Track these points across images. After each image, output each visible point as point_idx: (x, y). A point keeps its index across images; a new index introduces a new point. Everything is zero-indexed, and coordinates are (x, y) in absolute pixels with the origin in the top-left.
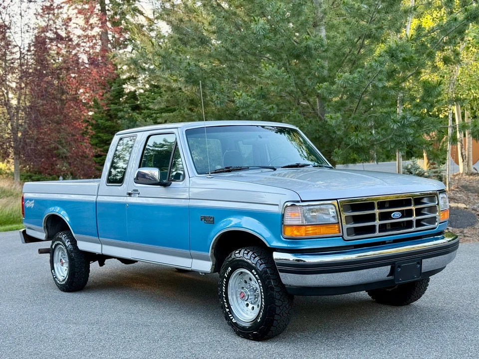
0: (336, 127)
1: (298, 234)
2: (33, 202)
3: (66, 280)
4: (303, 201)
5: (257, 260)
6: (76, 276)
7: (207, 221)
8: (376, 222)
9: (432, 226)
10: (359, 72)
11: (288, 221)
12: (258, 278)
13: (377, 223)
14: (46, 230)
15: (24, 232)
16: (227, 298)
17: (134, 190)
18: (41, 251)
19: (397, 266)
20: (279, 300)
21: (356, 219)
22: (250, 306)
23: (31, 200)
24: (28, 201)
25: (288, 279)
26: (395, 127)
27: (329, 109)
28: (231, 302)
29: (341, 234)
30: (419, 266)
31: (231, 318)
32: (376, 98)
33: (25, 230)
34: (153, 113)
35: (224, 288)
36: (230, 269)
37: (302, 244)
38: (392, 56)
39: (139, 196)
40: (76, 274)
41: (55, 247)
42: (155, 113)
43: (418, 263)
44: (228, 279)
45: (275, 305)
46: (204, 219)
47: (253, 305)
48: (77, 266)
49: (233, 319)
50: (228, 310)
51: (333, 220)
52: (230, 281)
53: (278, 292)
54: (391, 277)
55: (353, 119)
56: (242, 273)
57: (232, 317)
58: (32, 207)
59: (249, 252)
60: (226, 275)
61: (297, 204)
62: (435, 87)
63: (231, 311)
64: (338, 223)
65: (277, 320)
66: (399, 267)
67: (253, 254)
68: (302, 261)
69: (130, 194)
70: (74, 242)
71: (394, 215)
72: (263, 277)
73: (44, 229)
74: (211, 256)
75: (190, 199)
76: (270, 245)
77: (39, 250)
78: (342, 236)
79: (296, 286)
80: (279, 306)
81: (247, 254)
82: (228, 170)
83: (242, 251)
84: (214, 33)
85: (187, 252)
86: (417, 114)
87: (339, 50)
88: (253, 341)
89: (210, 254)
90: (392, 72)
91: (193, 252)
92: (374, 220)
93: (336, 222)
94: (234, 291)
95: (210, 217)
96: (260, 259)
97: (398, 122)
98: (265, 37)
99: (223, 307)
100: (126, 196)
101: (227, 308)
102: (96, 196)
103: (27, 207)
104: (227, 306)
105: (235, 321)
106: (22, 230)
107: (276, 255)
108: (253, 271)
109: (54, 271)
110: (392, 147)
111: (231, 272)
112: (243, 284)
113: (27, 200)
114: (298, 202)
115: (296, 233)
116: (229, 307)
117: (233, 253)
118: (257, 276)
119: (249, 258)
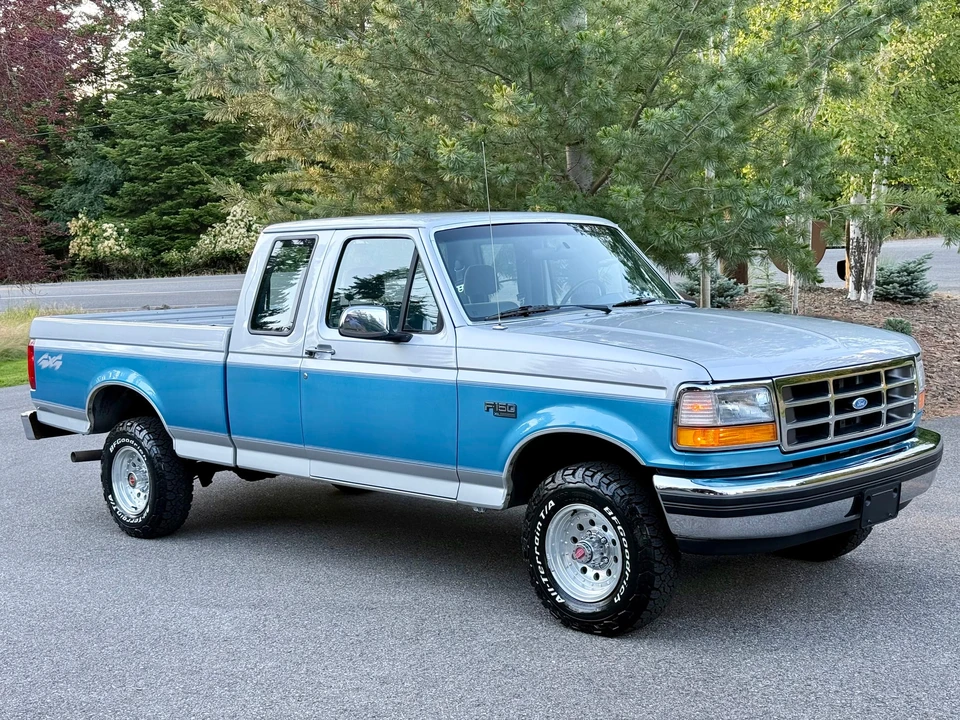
0: (632, 210)
1: (704, 442)
2: (60, 357)
3: (145, 515)
4: (714, 382)
5: (614, 488)
6: (168, 508)
7: (498, 412)
8: (830, 417)
9: (905, 421)
10: (682, 106)
11: (685, 419)
12: (618, 522)
13: (832, 419)
14: (92, 415)
15: (33, 417)
16: (543, 557)
17: (320, 346)
18: (77, 457)
19: (865, 497)
20: (660, 562)
21: (801, 413)
22: (591, 572)
23: (53, 353)
24: (45, 356)
25: (681, 525)
26: (749, 216)
27: (620, 176)
28: (551, 565)
29: (778, 442)
30: (895, 495)
31: (553, 594)
32: (708, 158)
33: (35, 413)
34: (141, 146)
35: (536, 538)
36: (552, 503)
37: (710, 462)
38: (749, 80)
39: (333, 357)
40: (169, 503)
41: (117, 449)
42: (145, 146)
43: (895, 491)
44: (546, 523)
45: (653, 571)
46: (495, 408)
47: (595, 571)
48: (169, 488)
49: (558, 597)
50: (545, 580)
51: (766, 417)
52: (551, 527)
53: (658, 548)
54: (853, 517)
55: (662, 195)
56: (575, 511)
57: (555, 594)
58: (58, 367)
59: (595, 473)
60: (542, 514)
61: (703, 388)
62: (825, 141)
63: (553, 583)
64: (774, 421)
65: (654, 600)
66: (869, 498)
67: (605, 476)
68: (711, 492)
69: (311, 354)
70: (164, 441)
71: (857, 403)
72: (627, 520)
73: (89, 413)
74: (507, 479)
75: (458, 369)
76: (645, 461)
77: (73, 454)
78: (779, 446)
79: (699, 539)
80: (660, 574)
81: (592, 477)
82: (525, 312)
83: (580, 472)
84: (395, 17)
85: (452, 468)
86: (792, 192)
87: (635, 60)
88: (601, 638)
89: (504, 474)
90: (738, 107)
91: (461, 469)
92: (827, 414)
93: (771, 419)
94: (556, 544)
95: (507, 406)
96: (621, 487)
97: (757, 206)
98: (499, 30)
99: (535, 575)
100: (302, 357)
101: (544, 576)
102: (223, 354)
103: (44, 367)
104: (543, 573)
105: (562, 601)
106: (29, 413)
107: (660, 482)
108: (606, 509)
109: (113, 497)
110: (737, 252)
111: (554, 510)
112: (576, 533)
113: (43, 353)
114: (706, 383)
115: (701, 441)
116: (548, 574)
117: (559, 474)
118: (614, 518)
119: (596, 485)
